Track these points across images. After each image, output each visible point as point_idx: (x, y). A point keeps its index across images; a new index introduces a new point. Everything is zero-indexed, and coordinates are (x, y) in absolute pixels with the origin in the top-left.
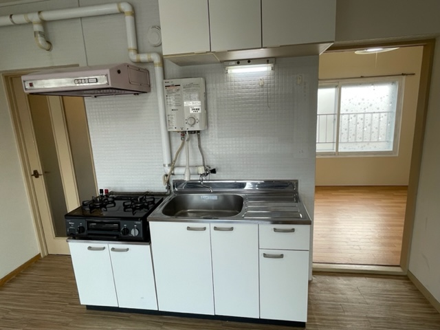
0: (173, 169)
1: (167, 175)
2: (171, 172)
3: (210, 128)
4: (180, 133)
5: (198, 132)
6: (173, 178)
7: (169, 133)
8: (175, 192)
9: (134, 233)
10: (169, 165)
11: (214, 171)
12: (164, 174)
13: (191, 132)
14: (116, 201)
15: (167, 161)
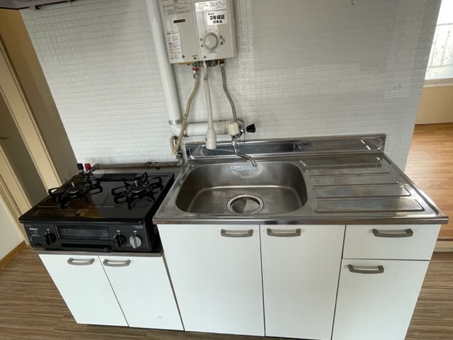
0: (185, 128)
1: (176, 138)
2: (182, 133)
3: (241, 54)
4: (191, 67)
5: (222, 61)
6: (186, 141)
7: (173, 67)
8: (191, 161)
9: (134, 242)
10: (178, 122)
11: (251, 128)
12: (171, 135)
13: (209, 63)
14: (102, 184)
15: (174, 116)
